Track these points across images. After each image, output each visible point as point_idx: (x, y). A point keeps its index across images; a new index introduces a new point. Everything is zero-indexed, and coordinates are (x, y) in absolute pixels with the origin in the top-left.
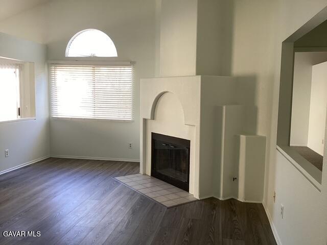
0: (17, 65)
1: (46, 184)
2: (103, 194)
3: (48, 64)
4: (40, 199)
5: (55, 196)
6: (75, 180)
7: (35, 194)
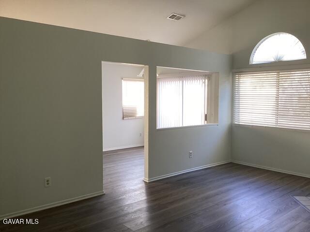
0: (206, 75)
1: (220, 189)
2: (276, 214)
3: (233, 73)
4: (211, 204)
5: (225, 205)
6: (249, 191)
7: (207, 198)
